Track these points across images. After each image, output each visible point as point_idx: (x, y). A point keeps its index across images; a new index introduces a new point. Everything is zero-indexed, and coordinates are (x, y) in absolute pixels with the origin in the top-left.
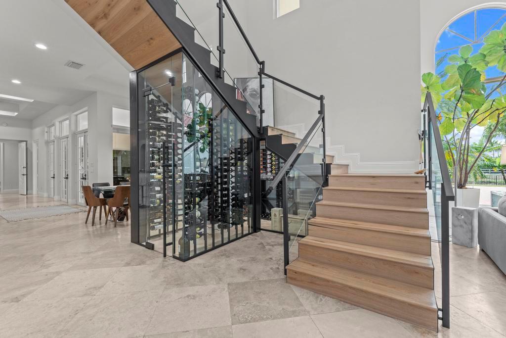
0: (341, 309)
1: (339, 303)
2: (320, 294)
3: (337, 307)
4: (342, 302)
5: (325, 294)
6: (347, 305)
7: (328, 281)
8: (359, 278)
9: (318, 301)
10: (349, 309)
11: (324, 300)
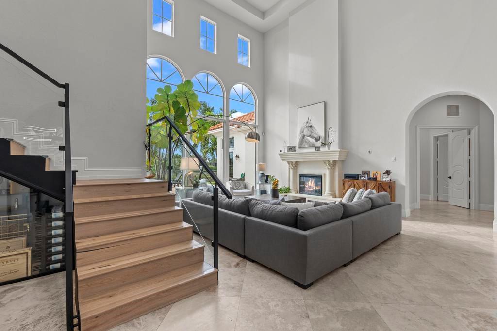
0: (163, 317)
1: (156, 314)
2: (133, 319)
3: (158, 317)
4: (157, 311)
5: (137, 316)
6: (163, 310)
7: (141, 300)
8: (162, 281)
9: (139, 326)
10: (167, 312)
11: (141, 321)
